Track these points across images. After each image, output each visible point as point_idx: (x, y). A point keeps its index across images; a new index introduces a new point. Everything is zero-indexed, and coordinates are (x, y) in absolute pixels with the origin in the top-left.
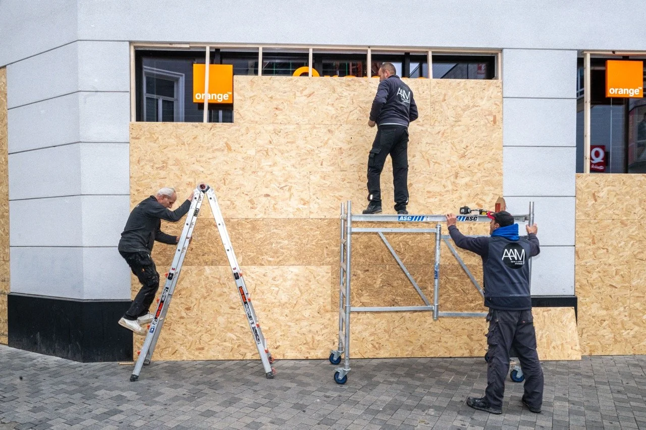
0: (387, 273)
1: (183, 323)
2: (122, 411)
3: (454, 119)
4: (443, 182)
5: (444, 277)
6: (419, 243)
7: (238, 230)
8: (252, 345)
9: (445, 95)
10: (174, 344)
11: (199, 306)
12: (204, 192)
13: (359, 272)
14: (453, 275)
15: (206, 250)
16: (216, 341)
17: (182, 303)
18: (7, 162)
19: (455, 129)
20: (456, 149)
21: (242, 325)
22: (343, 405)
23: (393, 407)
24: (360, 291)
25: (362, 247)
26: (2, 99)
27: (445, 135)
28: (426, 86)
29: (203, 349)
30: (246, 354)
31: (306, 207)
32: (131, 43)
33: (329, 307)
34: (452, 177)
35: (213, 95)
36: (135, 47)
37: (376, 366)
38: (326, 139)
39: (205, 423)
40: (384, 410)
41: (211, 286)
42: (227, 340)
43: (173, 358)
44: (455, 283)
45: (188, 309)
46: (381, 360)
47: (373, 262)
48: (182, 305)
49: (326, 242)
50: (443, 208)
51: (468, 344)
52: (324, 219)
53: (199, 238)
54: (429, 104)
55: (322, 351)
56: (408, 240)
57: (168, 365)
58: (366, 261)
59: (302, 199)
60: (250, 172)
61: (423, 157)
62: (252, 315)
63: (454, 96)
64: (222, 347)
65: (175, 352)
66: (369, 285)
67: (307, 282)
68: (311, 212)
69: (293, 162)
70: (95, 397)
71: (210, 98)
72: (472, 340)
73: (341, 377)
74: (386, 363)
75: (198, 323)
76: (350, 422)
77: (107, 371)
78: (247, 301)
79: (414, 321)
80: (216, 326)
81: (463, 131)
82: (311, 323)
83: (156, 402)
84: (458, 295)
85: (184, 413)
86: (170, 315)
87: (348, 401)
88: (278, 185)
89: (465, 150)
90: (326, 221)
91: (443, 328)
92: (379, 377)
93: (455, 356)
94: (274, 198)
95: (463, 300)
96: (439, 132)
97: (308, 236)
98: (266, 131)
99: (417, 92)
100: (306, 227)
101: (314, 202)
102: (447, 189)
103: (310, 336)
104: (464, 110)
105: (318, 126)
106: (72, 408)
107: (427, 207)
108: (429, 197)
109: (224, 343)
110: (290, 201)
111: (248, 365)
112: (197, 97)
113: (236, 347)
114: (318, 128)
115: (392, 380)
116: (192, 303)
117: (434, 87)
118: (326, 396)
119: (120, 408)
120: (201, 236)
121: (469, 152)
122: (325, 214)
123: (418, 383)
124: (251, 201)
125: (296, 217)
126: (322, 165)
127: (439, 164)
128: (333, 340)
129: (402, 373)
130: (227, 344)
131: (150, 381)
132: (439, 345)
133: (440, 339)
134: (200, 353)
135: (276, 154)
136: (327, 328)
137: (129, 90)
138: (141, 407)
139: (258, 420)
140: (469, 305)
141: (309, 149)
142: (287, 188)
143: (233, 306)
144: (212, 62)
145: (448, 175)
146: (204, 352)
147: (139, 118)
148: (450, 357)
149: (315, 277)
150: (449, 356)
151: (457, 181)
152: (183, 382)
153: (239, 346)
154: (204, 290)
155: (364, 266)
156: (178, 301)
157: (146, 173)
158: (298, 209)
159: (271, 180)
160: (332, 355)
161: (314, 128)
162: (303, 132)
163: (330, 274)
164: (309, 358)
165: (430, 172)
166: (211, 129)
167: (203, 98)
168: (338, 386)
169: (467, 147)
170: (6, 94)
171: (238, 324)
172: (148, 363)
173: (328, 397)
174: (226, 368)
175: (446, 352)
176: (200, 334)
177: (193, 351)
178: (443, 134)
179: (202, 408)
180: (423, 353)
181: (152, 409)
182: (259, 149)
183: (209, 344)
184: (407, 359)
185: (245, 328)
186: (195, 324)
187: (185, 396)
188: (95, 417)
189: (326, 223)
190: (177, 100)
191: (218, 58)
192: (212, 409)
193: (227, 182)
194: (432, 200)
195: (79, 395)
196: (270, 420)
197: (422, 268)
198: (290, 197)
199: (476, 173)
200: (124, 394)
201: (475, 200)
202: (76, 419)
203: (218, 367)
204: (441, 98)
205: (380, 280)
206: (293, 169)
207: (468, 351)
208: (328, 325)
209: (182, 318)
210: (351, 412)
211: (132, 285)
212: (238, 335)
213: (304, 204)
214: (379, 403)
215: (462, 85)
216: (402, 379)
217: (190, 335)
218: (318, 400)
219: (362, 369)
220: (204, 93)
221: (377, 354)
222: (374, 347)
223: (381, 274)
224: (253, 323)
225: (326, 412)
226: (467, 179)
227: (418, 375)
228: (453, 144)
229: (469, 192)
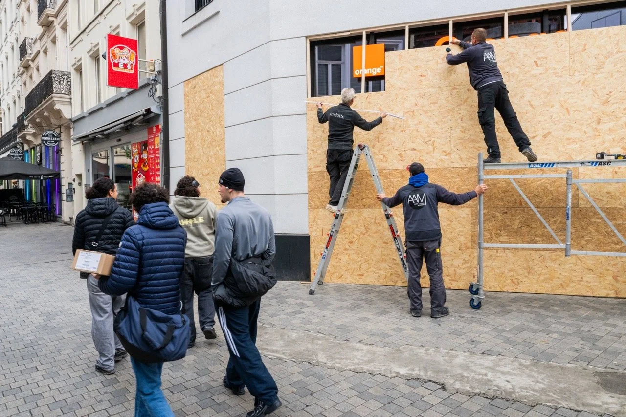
0: (525, 215)
1: (347, 254)
2: (304, 312)
3: (595, 67)
4: (584, 128)
5: (585, 220)
6: (558, 188)
7: (390, 179)
8: (402, 274)
9: (585, 45)
10: (341, 270)
11: (359, 241)
12: (362, 150)
13: (498, 214)
14: (595, 218)
15: (364, 196)
16: (372, 269)
17: (346, 238)
18: (224, 133)
19: (596, 77)
20: (598, 95)
21: (394, 258)
22: (474, 324)
23: (520, 329)
24: (499, 231)
25: (500, 191)
26: (221, 88)
27: (586, 83)
28: (564, 39)
29: (362, 275)
30: (397, 281)
31: (447, 157)
32: (307, 37)
33: (469, 245)
34: (594, 123)
35: (368, 70)
36: (310, 40)
37: (513, 299)
38: (465, 97)
39: (361, 325)
40: (510, 330)
41: (368, 225)
42: (382, 269)
43: (340, 282)
44: (598, 225)
45: (351, 243)
46: (519, 294)
47: (511, 205)
48: (346, 239)
49: (466, 188)
50: (584, 154)
51: (613, 285)
52: (465, 168)
53: (359, 186)
54: (568, 55)
55: (463, 283)
56: (546, 185)
57: (336, 286)
58: (505, 204)
59: (444, 151)
60: (399, 131)
61: (562, 106)
62: (400, 248)
63: (595, 45)
64: (377, 274)
65: (341, 276)
66: (508, 226)
67: (449, 223)
68: (452, 162)
69: (436, 119)
70: (286, 302)
71: (366, 73)
72: (617, 281)
73: (475, 303)
74: (524, 297)
75: (358, 254)
76: (477, 335)
77: (293, 287)
78: (397, 236)
79: (553, 260)
80: (373, 257)
81: (606, 78)
82: (453, 258)
83: (327, 309)
84: (602, 237)
85: (347, 317)
86: (337, 247)
87: (480, 322)
88: (423, 140)
89: (609, 96)
90: (466, 169)
91: (584, 267)
92: (514, 307)
93: (598, 296)
94: (420, 151)
95: (607, 242)
96: (579, 81)
97: (450, 183)
98: (412, 95)
99: (556, 45)
100: (448, 175)
101: (455, 153)
102: (587, 135)
103: (453, 269)
104: (606, 58)
105: (458, 87)
106: (271, 308)
107: (567, 153)
108: (568, 144)
109: (379, 272)
110: (433, 153)
111: (399, 290)
112: (357, 73)
113: (389, 275)
114: (458, 89)
115: (525, 309)
116: (353, 238)
117: (574, 39)
118: (460, 317)
119: (302, 310)
120: (360, 184)
121: (612, 97)
122: (465, 163)
123: (550, 314)
124: (400, 155)
125: (439, 167)
126: (461, 120)
127: (579, 111)
128: (474, 274)
129: (537, 305)
130: (382, 272)
131: (323, 295)
132: (581, 284)
133: (582, 278)
134: (360, 278)
135: (421, 114)
136: (468, 263)
137: (306, 74)
138: (317, 311)
139: (402, 327)
140: (614, 246)
141: (450, 108)
142: (431, 142)
143: (387, 241)
144: (368, 43)
145: (590, 122)
146: (363, 277)
147: (313, 94)
148: (594, 297)
149: (456, 218)
150: (592, 295)
151: (599, 127)
152: (347, 298)
153: (391, 274)
154: (363, 228)
155: (502, 209)
156: (343, 236)
157: (318, 137)
158: (441, 160)
159: (417, 136)
160: (472, 287)
161: (455, 88)
162: (445, 93)
163: (470, 216)
164: (452, 288)
165: (570, 120)
166: (367, 97)
167: (361, 73)
168: (473, 310)
169: (611, 92)
170: (223, 84)
171: (390, 256)
172: (321, 283)
173: (463, 317)
174: (380, 291)
175: (588, 292)
176: (360, 263)
177: (354, 277)
178: (584, 82)
179: (361, 315)
180: (564, 291)
181: (325, 312)
182: (407, 111)
183: (367, 272)
184: (546, 295)
185: (396, 260)
186: (355, 255)
187: (348, 307)
188: (287, 314)
189: (466, 172)
190: (344, 63)
191: (372, 39)
192: (367, 317)
193: (380, 140)
194: (572, 146)
195: (275, 300)
196: (410, 327)
197: (562, 211)
198: (434, 150)
199: (621, 117)
200: (305, 302)
201: (620, 144)
202: (275, 314)
203: (374, 290)
204: (582, 48)
205: (519, 221)
206: (436, 126)
207: (613, 291)
208: (469, 260)
209: (346, 249)
210: (479, 329)
211: (309, 223)
212: (391, 265)
213: (446, 155)
214: (507, 325)
215: (604, 33)
216: (535, 310)
217: (353, 264)
218: (453, 319)
219: (499, 300)
220: (361, 69)
221: (516, 288)
222: (513, 282)
223: (519, 216)
224: (401, 255)
225: (458, 327)
226: (611, 125)
227: (553, 308)
228: (594, 91)
229: (614, 137)
